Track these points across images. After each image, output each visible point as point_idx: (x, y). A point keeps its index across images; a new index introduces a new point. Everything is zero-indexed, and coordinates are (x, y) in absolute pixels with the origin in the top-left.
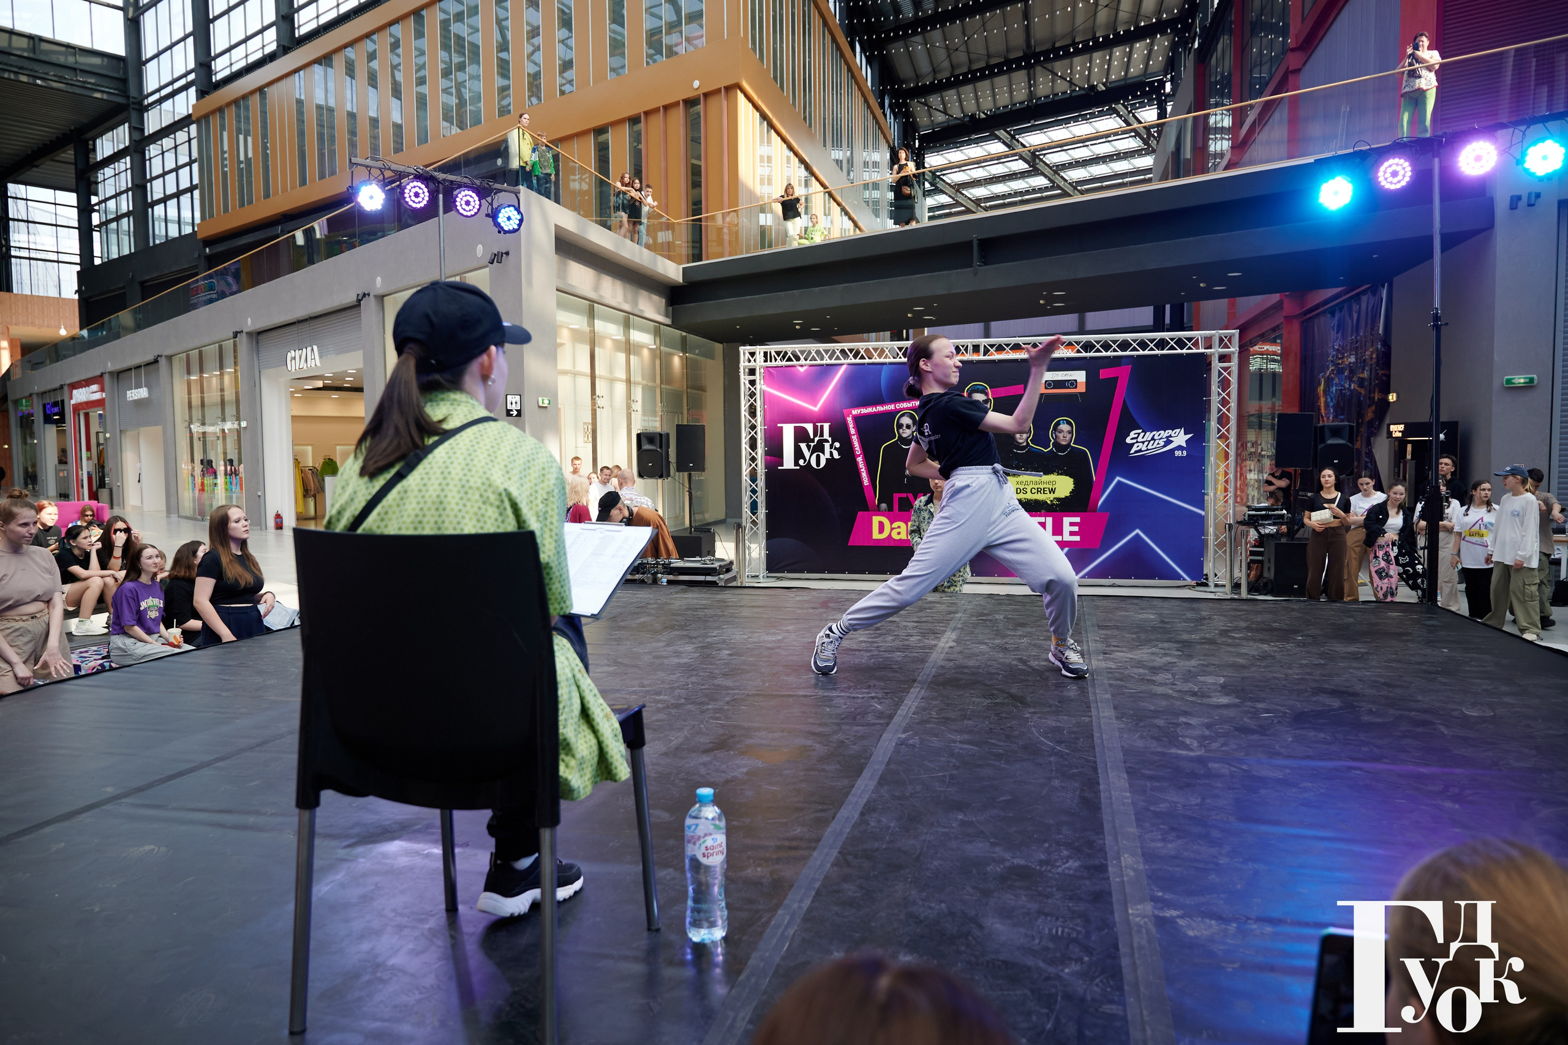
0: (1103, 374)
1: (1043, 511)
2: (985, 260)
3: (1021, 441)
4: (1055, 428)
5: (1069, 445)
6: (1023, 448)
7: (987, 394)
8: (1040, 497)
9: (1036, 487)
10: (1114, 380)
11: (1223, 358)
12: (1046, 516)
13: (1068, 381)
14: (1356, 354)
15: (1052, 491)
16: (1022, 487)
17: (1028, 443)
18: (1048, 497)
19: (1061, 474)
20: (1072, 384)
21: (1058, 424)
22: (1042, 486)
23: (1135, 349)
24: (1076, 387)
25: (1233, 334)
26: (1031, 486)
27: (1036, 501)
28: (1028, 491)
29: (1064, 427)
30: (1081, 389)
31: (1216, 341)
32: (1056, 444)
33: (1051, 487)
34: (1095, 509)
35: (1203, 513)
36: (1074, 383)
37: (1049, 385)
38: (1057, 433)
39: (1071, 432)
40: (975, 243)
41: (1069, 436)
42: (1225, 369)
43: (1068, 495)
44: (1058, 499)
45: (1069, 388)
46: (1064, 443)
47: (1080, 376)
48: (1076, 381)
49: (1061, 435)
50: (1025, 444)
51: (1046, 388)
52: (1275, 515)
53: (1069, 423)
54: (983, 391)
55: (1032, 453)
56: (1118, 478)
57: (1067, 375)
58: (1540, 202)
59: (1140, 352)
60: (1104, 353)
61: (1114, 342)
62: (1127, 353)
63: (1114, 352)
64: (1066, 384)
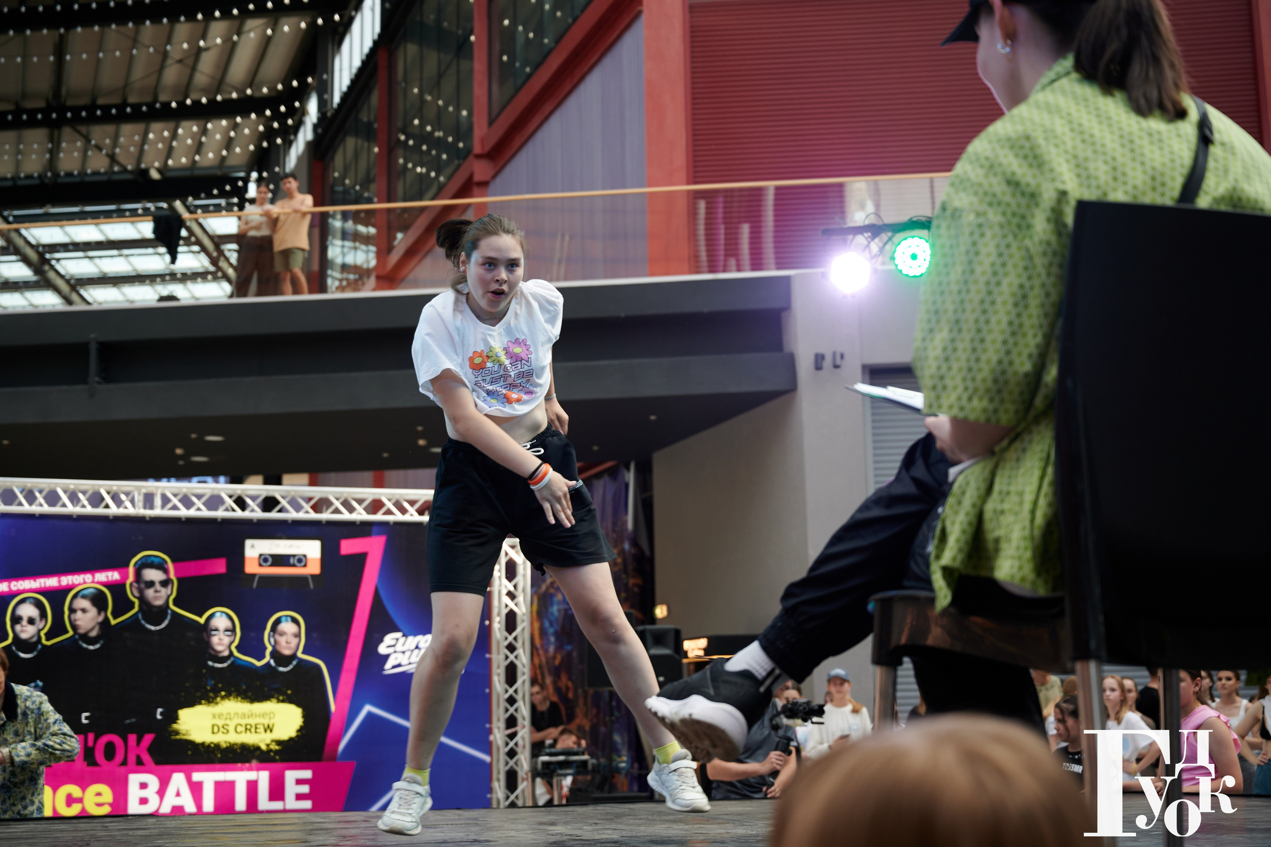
0: (348, 547)
1: (254, 763)
2: (107, 377)
3: (219, 648)
4: (274, 629)
5: (294, 656)
6: (223, 660)
7: (166, 571)
8: (250, 739)
9: (244, 722)
10: (360, 559)
12: (258, 769)
13: (294, 556)
15: (269, 729)
16: (220, 723)
17: (231, 654)
18: (262, 740)
19: (283, 701)
20: (300, 561)
21: (278, 621)
22: (253, 721)
23: (389, 512)
24: (305, 566)
26: (236, 721)
27: (244, 747)
28: (231, 729)
29: (287, 627)
30: (314, 568)
32: (275, 654)
33: (266, 722)
34: (333, 757)
35: (486, 758)
36: (302, 560)
37: (266, 560)
38: (277, 637)
39: (298, 635)
40: (93, 348)
41: (294, 641)
43: (293, 734)
44: (279, 743)
45: (294, 566)
46: (287, 652)
47: (311, 549)
48: (305, 556)
49: (282, 640)
50: (226, 653)
51: (260, 565)
52: (575, 761)
53: (295, 621)
54: (161, 566)
55: (237, 668)
56: (368, 708)
57: (291, 546)
58: (845, 364)
59: (398, 517)
60: (346, 516)
61: (360, 501)
62: (379, 517)
63: (360, 515)
64: (292, 561)
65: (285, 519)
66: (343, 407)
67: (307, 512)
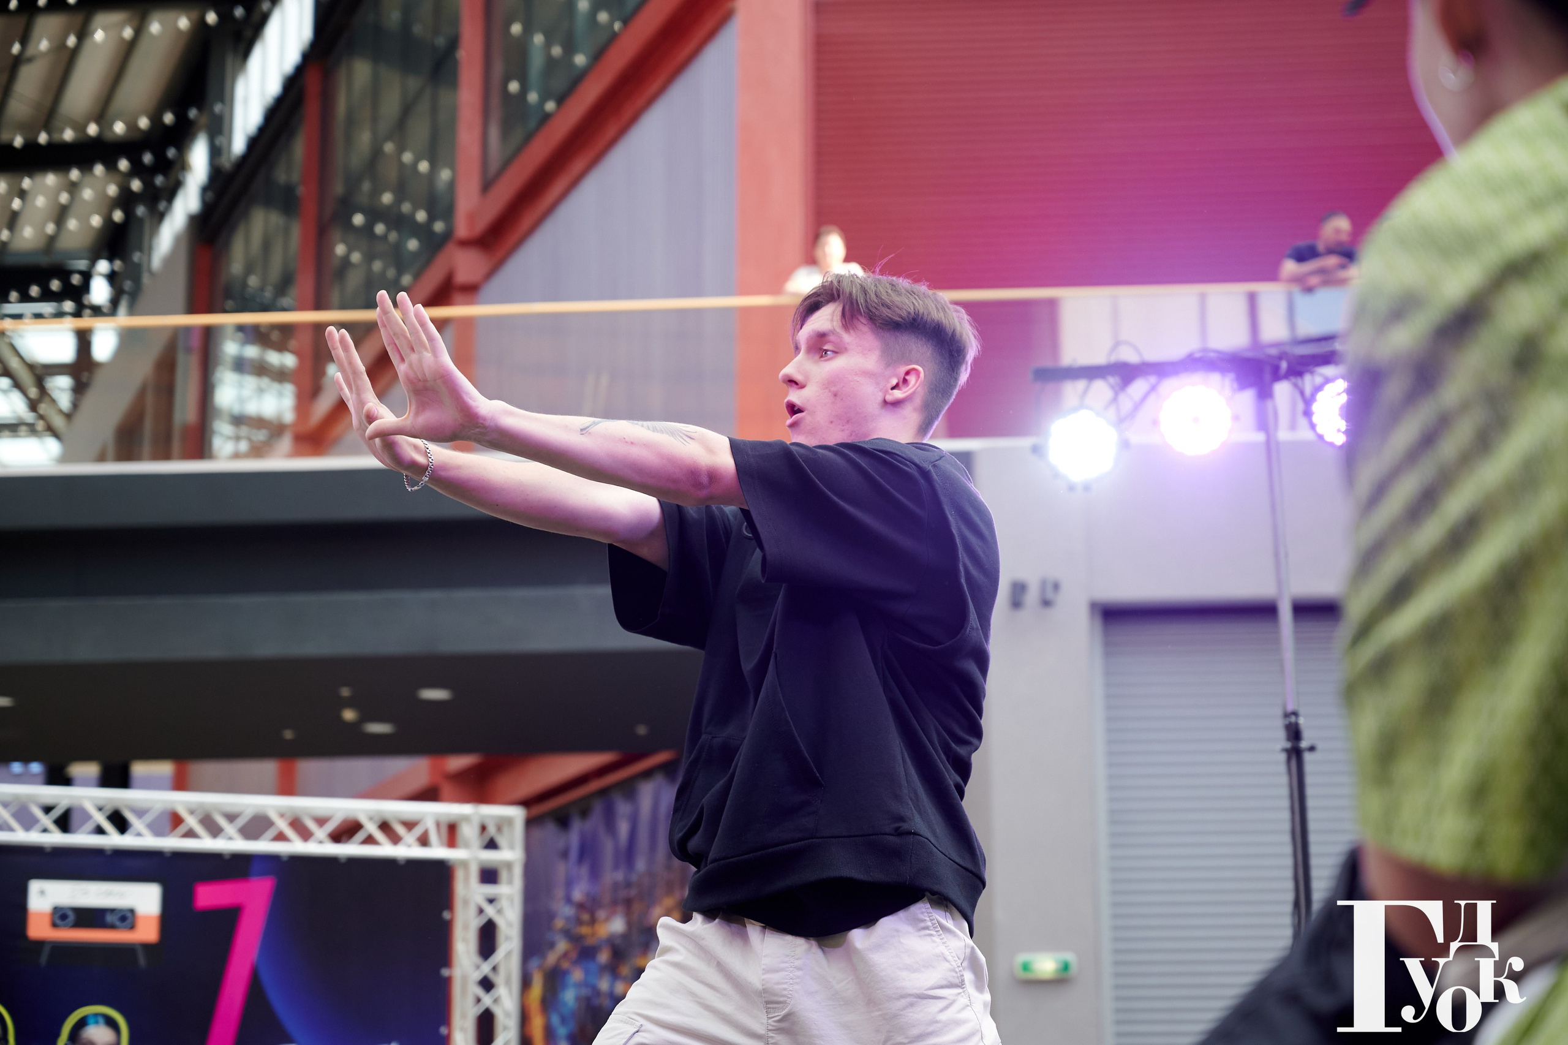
0: (209, 896)
4: (74, 1036)
10: (230, 916)
11: (489, 876)
13: (112, 911)
14: (628, 914)
20: (123, 919)
21: (82, 1024)
23: (281, 837)
24: (132, 927)
25: (509, 821)
29: (97, 1034)
30: (147, 932)
31: (469, 832)
36: (126, 918)
37: (63, 918)
42: (491, 901)
45: (112, 927)
47: (145, 899)
48: (132, 911)
51: (55, 926)
53: (111, 1023)
57: (109, 894)
58: (1062, 600)
59: (297, 846)
60: (206, 843)
61: (231, 817)
62: (263, 846)
63: (232, 843)
64: (109, 918)
65: (101, 847)
66: (213, 652)
67: (139, 834)
